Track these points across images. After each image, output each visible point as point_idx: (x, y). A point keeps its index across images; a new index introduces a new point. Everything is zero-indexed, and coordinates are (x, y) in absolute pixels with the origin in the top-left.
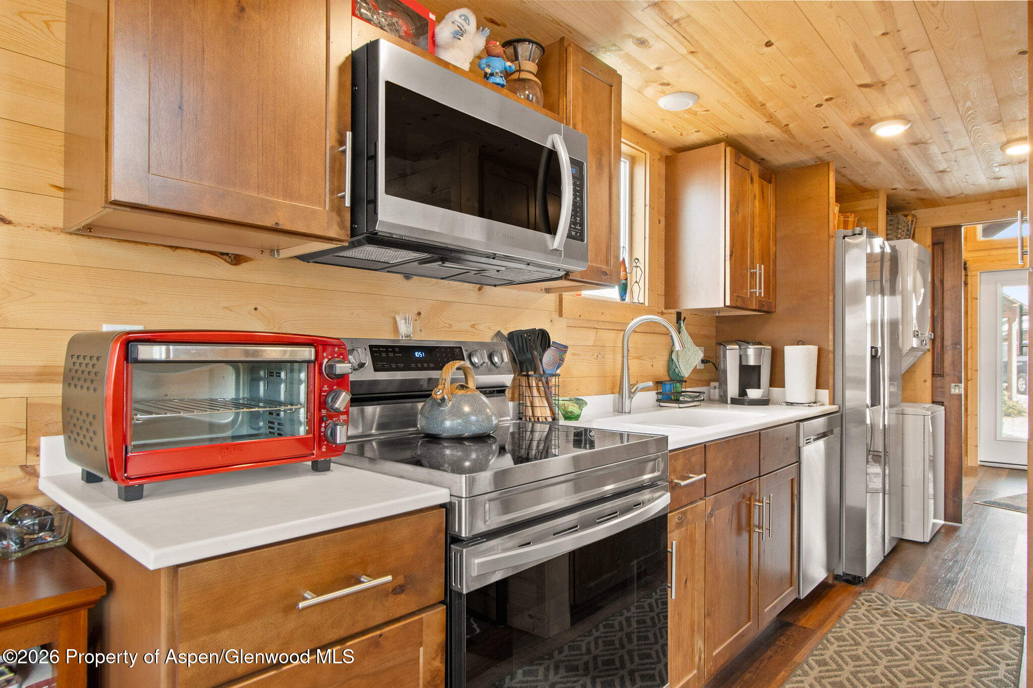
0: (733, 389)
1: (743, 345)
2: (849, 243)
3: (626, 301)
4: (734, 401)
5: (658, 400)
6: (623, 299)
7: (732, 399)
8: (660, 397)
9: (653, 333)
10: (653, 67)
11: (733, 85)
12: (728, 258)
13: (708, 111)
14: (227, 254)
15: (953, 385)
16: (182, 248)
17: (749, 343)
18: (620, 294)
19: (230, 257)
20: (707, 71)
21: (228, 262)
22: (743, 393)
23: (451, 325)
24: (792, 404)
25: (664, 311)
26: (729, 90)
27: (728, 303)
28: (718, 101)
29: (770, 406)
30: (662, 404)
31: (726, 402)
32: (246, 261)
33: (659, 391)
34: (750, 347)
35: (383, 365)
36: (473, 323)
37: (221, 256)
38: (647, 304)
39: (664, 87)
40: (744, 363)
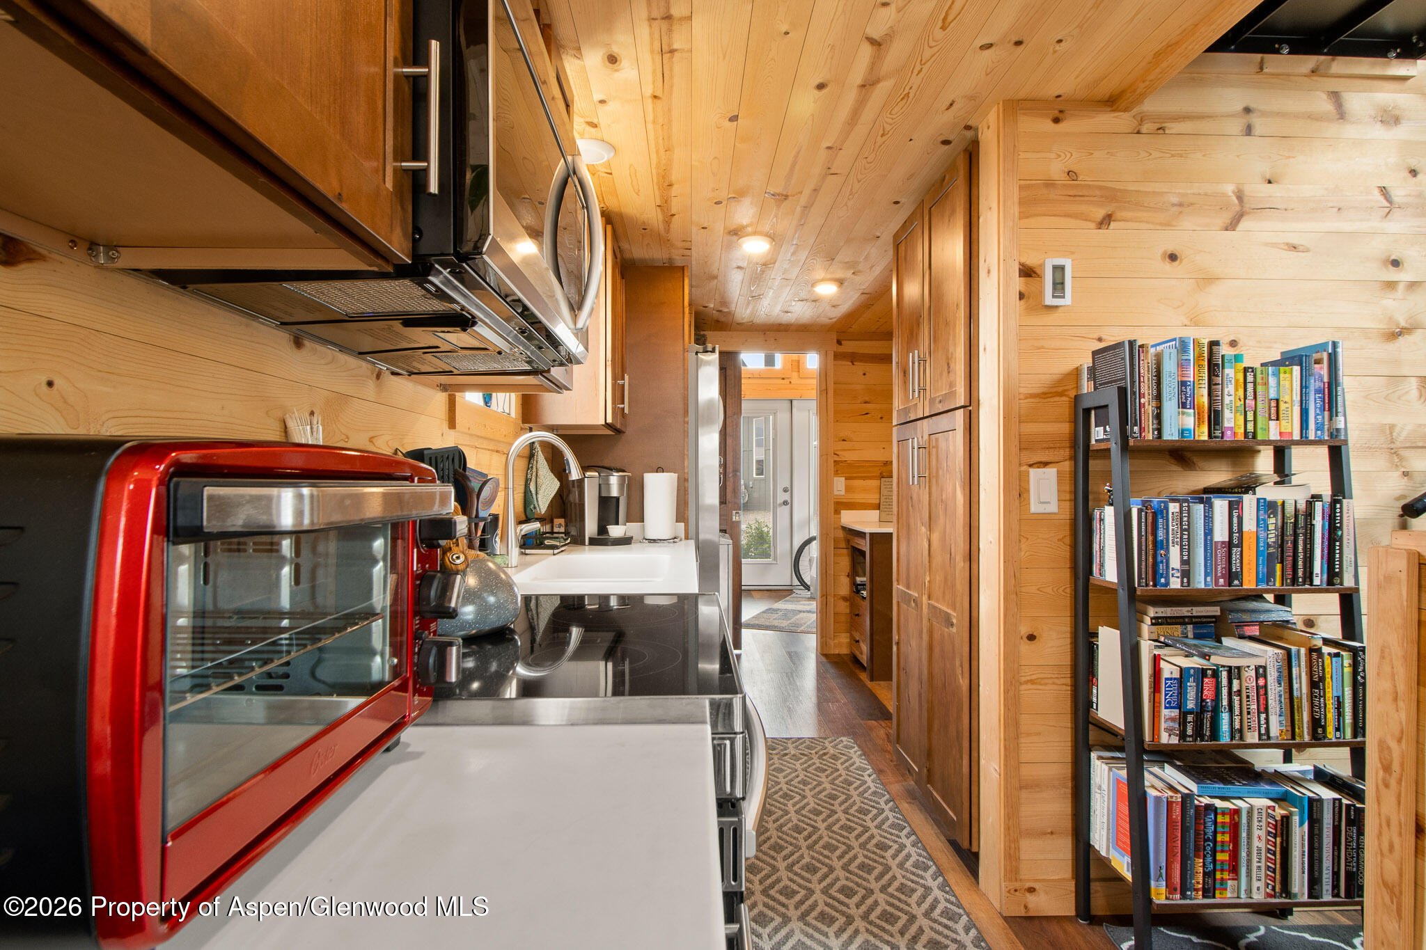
0: (591, 527)
1: (603, 472)
2: (702, 360)
4: (593, 542)
6: (488, 406)
7: (590, 538)
10: (597, 97)
11: (662, 151)
12: (609, 363)
13: (611, 174)
15: (734, 512)
17: (611, 469)
20: (650, 126)
22: (602, 530)
23: (348, 438)
24: (654, 541)
25: (522, 425)
26: (654, 156)
27: (609, 420)
28: (631, 166)
29: (633, 545)
30: (528, 551)
31: (583, 543)
32: (30, 261)
34: (615, 474)
36: (372, 434)
38: (513, 415)
39: (588, 128)
40: (604, 495)
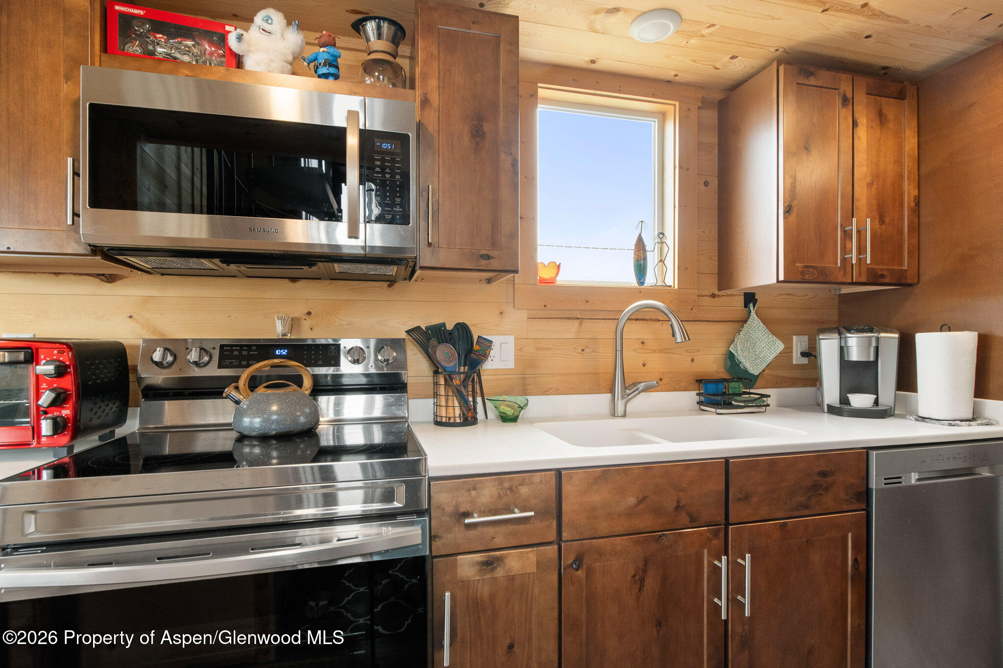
0: (831, 391)
1: (842, 333)
3: (645, 285)
4: (831, 411)
5: (700, 403)
6: (641, 281)
7: (828, 406)
8: (702, 398)
9: (694, 321)
14: (104, 275)
16: (64, 273)
17: (850, 330)
18: (637, 276)
19: (105, 277)
21: (104, 281)
25: (716, 292)
27: (781, 278)
30: (706, 409)
31: (821, 411)
32: (120, 279)
33: (701, 391)
34: (853, 335)
35: (231, 363)
37: (98, 277)
38: (676, 287)
40: (846, 359)
